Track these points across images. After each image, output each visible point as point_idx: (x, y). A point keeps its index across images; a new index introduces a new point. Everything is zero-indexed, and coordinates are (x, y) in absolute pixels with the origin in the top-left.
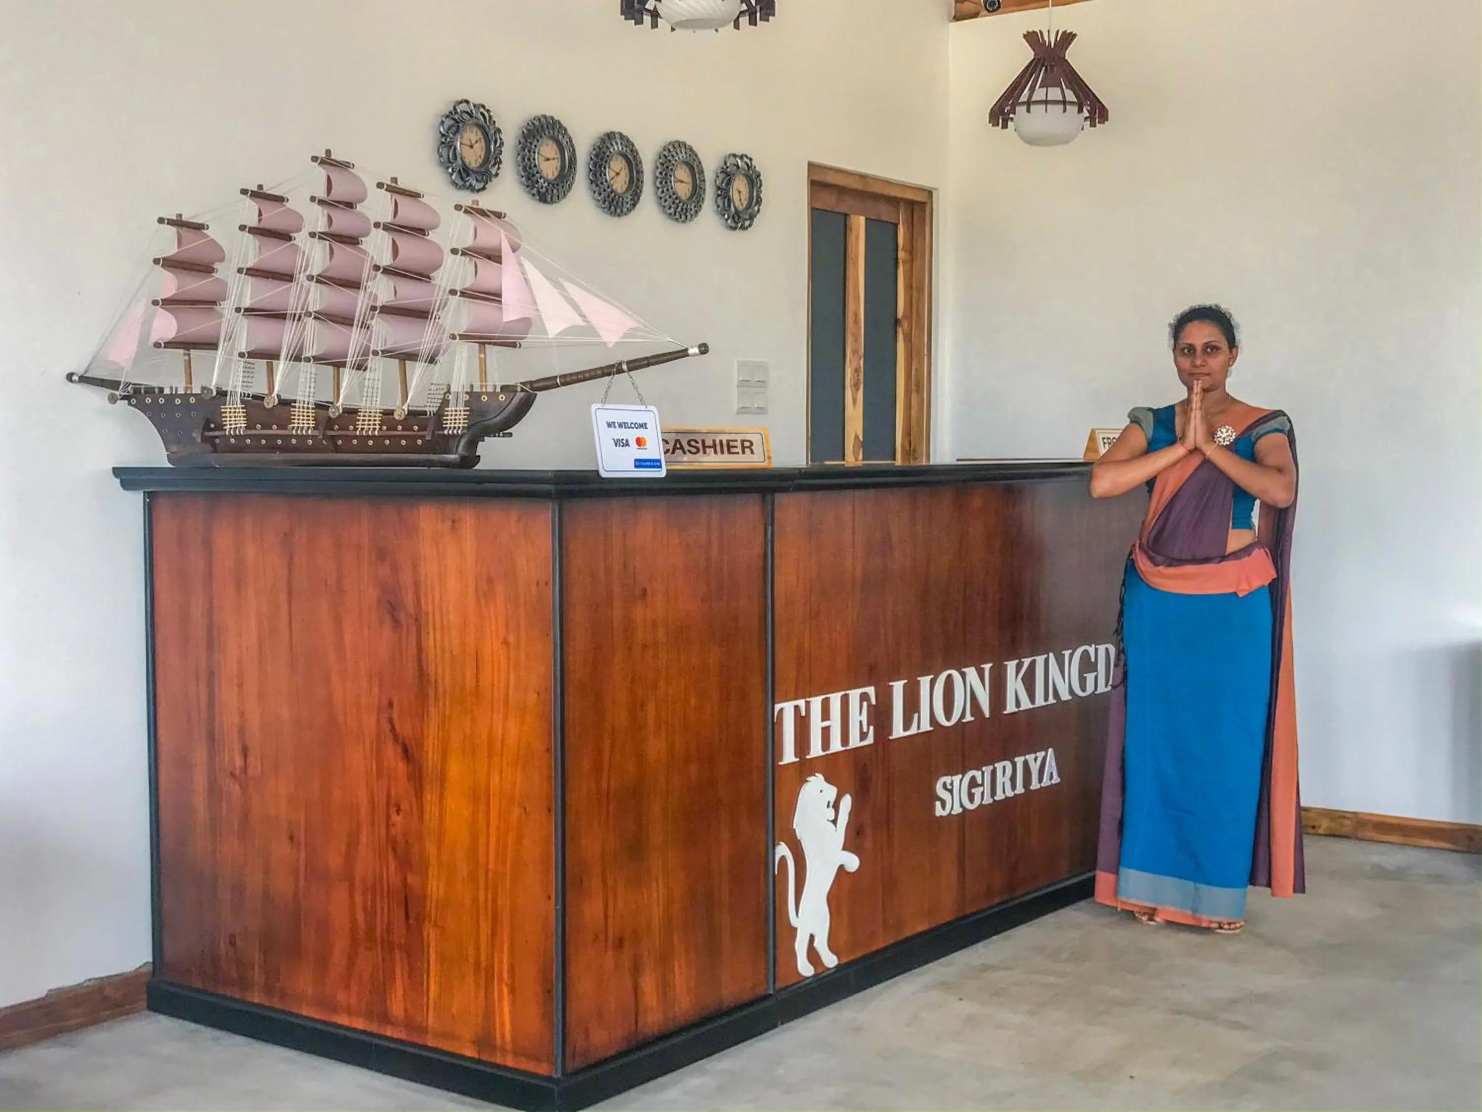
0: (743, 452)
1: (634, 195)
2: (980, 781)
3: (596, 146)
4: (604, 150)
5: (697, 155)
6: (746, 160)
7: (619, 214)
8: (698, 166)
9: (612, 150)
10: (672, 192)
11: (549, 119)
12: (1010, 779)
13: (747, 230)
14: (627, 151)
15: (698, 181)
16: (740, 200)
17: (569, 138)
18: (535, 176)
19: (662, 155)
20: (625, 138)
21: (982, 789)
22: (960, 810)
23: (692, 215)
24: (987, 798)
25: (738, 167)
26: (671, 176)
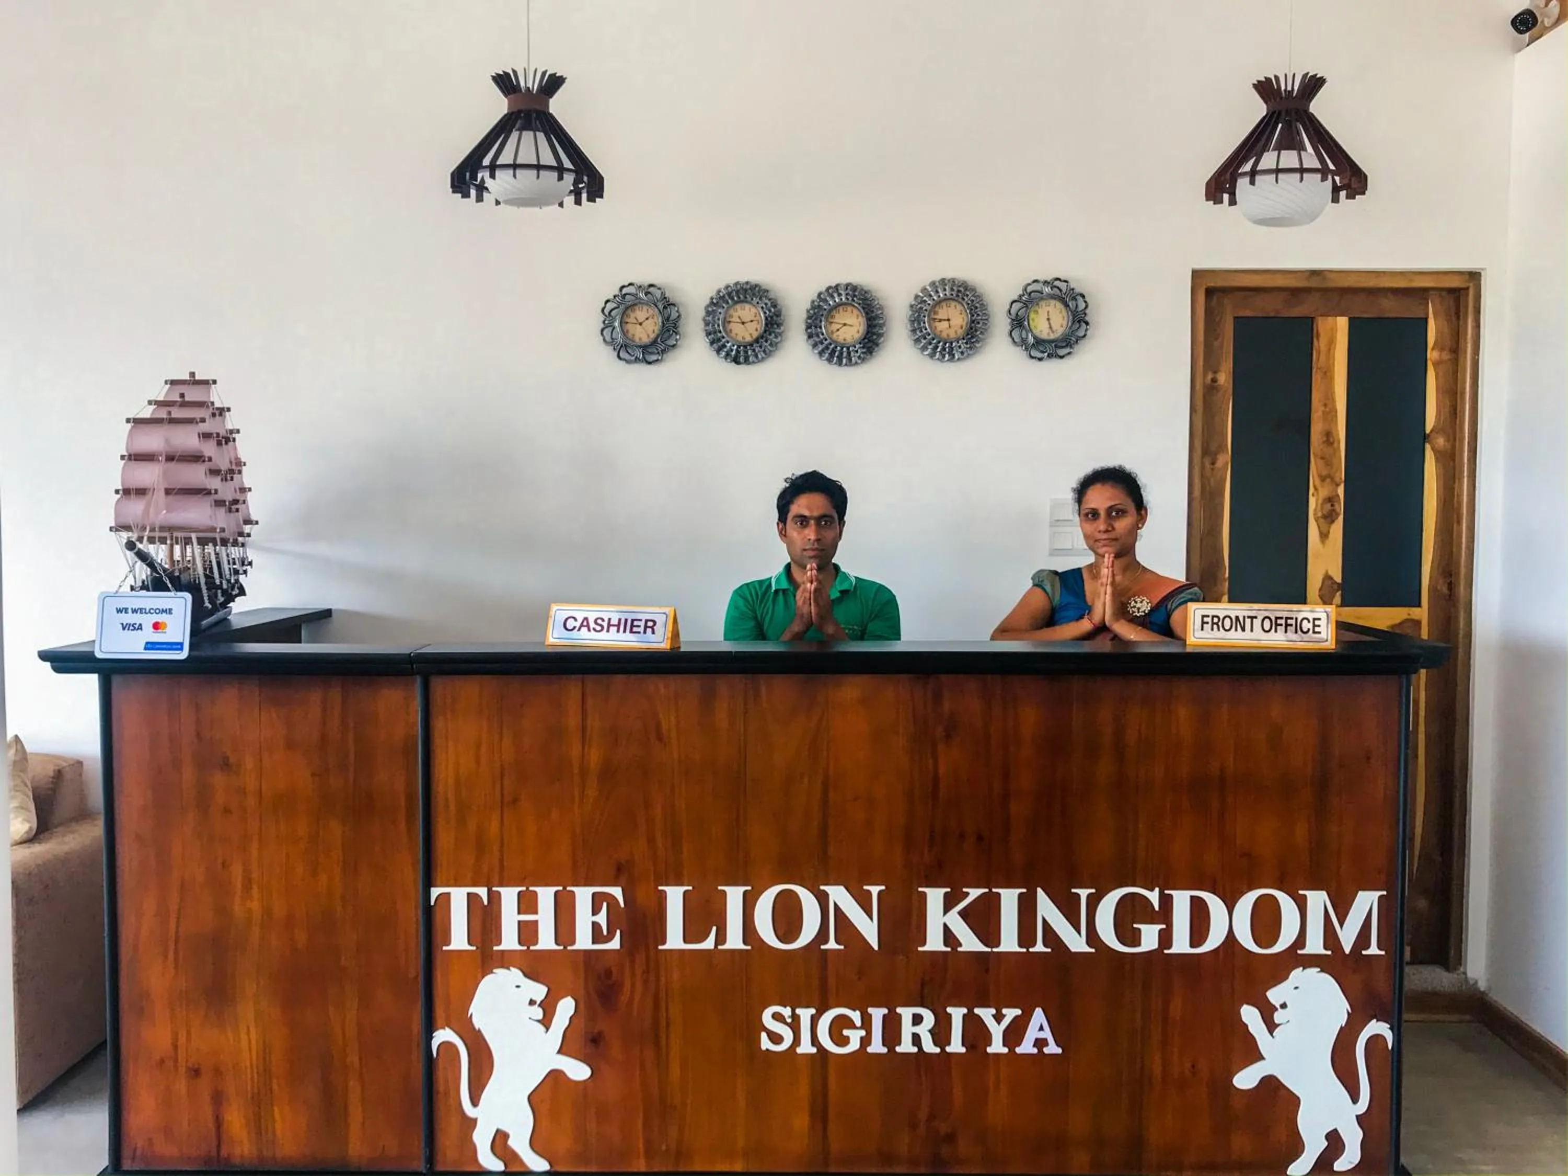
0: (645, 632)
1: (866, 343)
2: (858, 1023)
3: (813, 302)
4: (821, 303)
5: (973, 290)
6: (1057, 283)
7: (848, 364)
8: (973, 301)
9: (831, 303)
10: (926, 333)
11: (743, 285)
12: (930, 1031)
13: (1066, 357)
14: (854, 301)
15: (969, 316)
16: (1051, 328)
17: (770, 300)
18: (721, 341)
19: (917, 297)
20: (855, 288)
21: (863, 1033)
22: (814, 1050)
23: (962, 353)
24: (877, 1047)
25: (1042, 293)
26: (924, 316)
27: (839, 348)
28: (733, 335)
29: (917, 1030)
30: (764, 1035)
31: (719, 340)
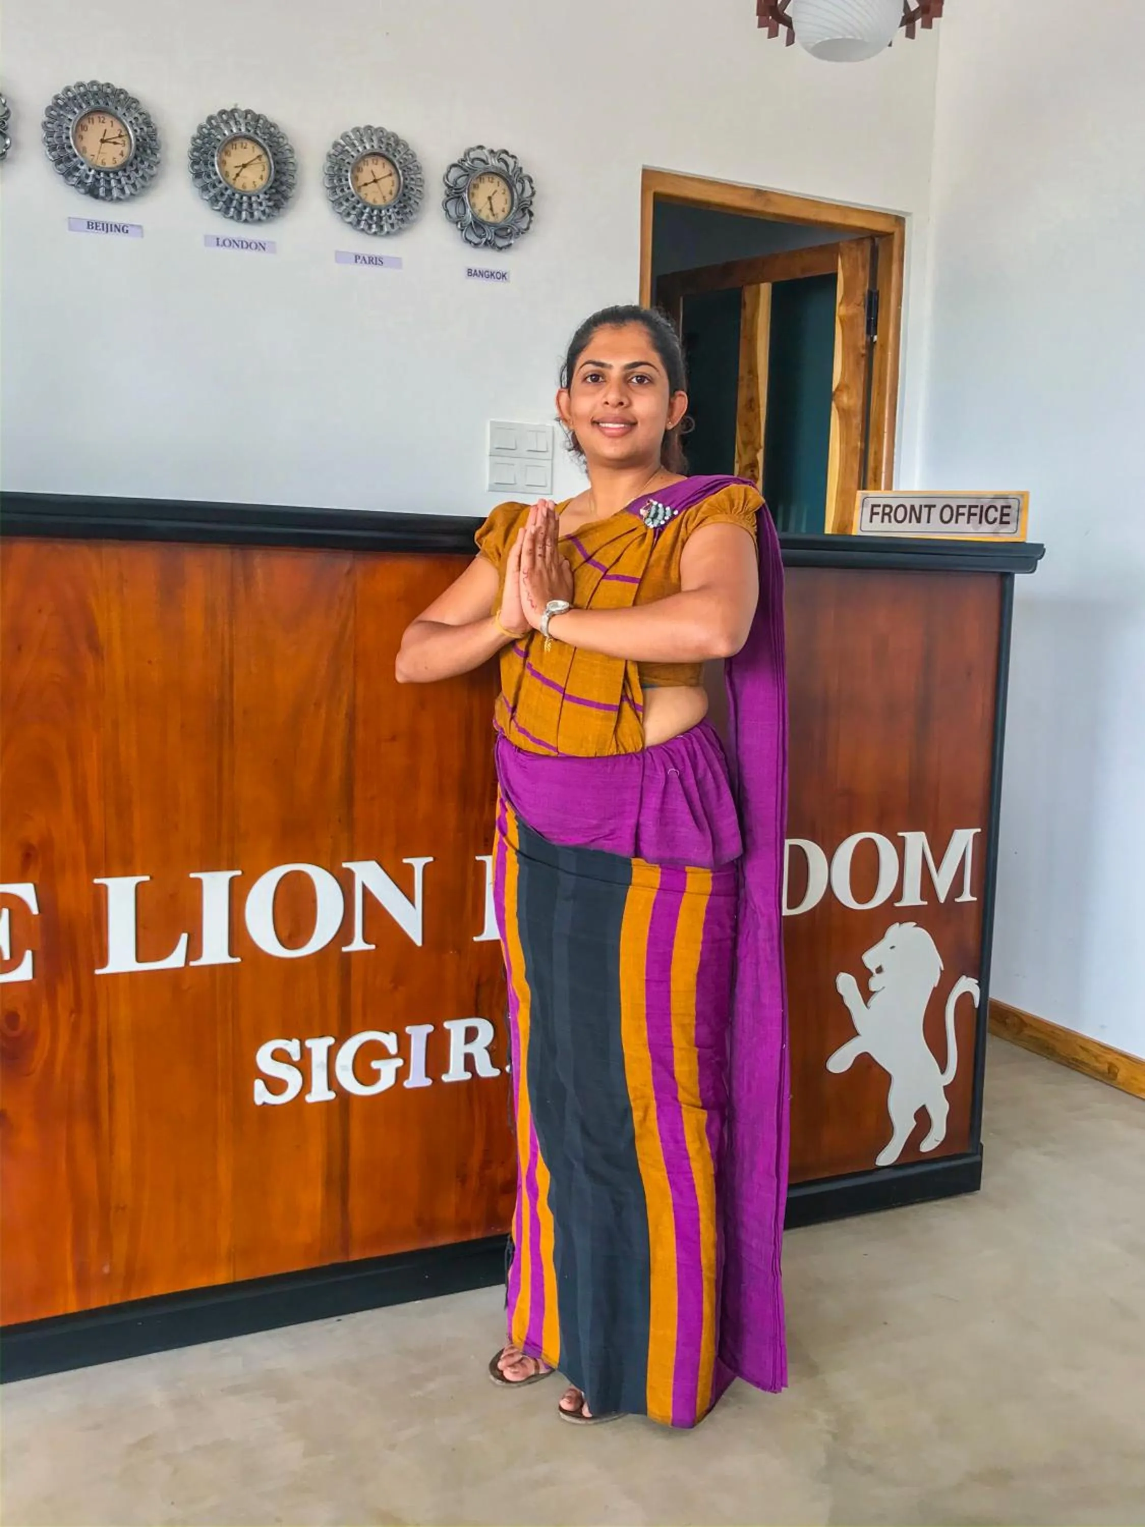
1: (273, 194)
2: (393, 1049)
3: (201, 127)
4: (213, 131)
5: (406, 146)
6: (504, 156)
7: (249, 219)
8: (405, 160)
9: (226, 132)
10: (349, 193)
11: (103, 85)
12: (487, 1048)
13: (503, 250)
14: (257, 134)
15: (402, 179)
16: (491, 209)
17: (141, 114)
18: (71, 161)
19: (336, 145)
20: (257, 118)
21: (399, 1062)
22: (331, 1095)
23: (392, 225)
24: (418, 1079)
25: (488, 164)
26: (347, 171)
27: (237, 196)
28: (88, 155)
29: (470, 1048)
30: (259, 1085)
31: (68, 159)
